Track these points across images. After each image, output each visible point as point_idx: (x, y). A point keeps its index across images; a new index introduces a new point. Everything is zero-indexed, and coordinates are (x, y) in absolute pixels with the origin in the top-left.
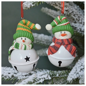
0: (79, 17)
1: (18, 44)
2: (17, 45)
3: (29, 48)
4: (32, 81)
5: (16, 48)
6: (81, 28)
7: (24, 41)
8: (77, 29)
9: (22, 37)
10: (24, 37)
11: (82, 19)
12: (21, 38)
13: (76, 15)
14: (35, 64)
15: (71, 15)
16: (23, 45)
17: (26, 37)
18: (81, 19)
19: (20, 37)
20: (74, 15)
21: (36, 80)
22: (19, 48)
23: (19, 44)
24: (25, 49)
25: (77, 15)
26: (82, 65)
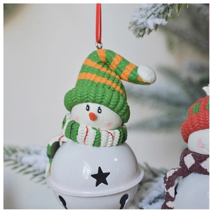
1: (74, 126)
2: (72, 129)
3: (110, 143)
5: (70, 138)
7: (93, 117)
10: (94, 102)
12: (85, 105)
16: (90, 128)
17: (100, 103)
19: (82, 102)
22: (80, 137)
23: (79, 125)
24: (97, 143)
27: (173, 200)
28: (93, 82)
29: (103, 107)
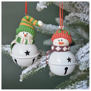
0: (83, 7)
2: (19, 39)
3: (30, 43)
5: (18, 42)
6: (84, 18)
7: (25, 36)
8: (81, 19)
9: (24, 32)
10: (26, 31)
11: (86, 9)
12: (23, 32)
13: (79, 6)
14: (34, 59)
15: (75, 5)
16: (24, 39)
17: (27, 32)
18: (84, 9)
20: (78, 5)
22: (21, 42)
23: (21, 38)
24: (26, 43)
25: (81, 5)
26: (83, 53)
27: (48, 59)
28: (25, 26)
29: (28, 33)
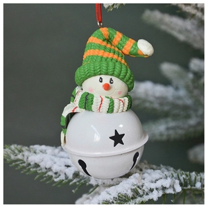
1: (89, 97)
2: (86, 99)
3: (121, 109)
4: (130, 194)
5: (85, 108)
7: (107, 87)
9: (102, 76)
10: (107, 74)
12: (98, 77)
14: (137, 155)
16: (104, 97)
17: (112, 75)
19: (95, 75)
21: (139, 190)
22: (94, 107)
23: (93, 96)
24: (111, 110)
28: (102, 57)
29: (114, 78)
